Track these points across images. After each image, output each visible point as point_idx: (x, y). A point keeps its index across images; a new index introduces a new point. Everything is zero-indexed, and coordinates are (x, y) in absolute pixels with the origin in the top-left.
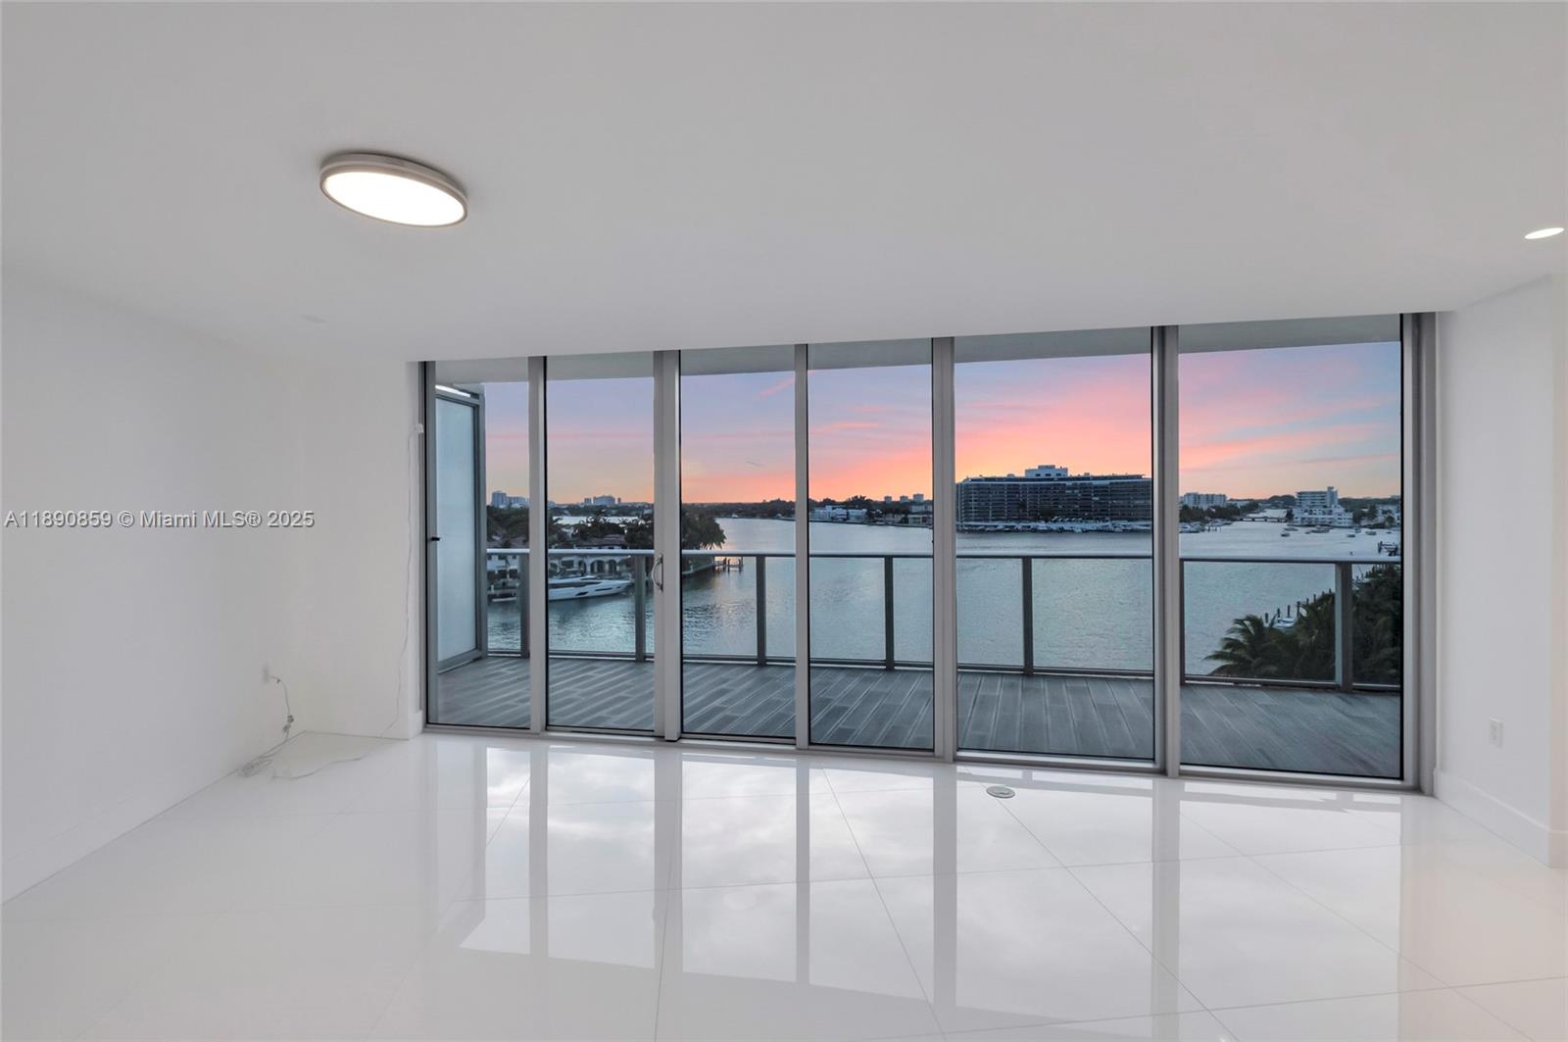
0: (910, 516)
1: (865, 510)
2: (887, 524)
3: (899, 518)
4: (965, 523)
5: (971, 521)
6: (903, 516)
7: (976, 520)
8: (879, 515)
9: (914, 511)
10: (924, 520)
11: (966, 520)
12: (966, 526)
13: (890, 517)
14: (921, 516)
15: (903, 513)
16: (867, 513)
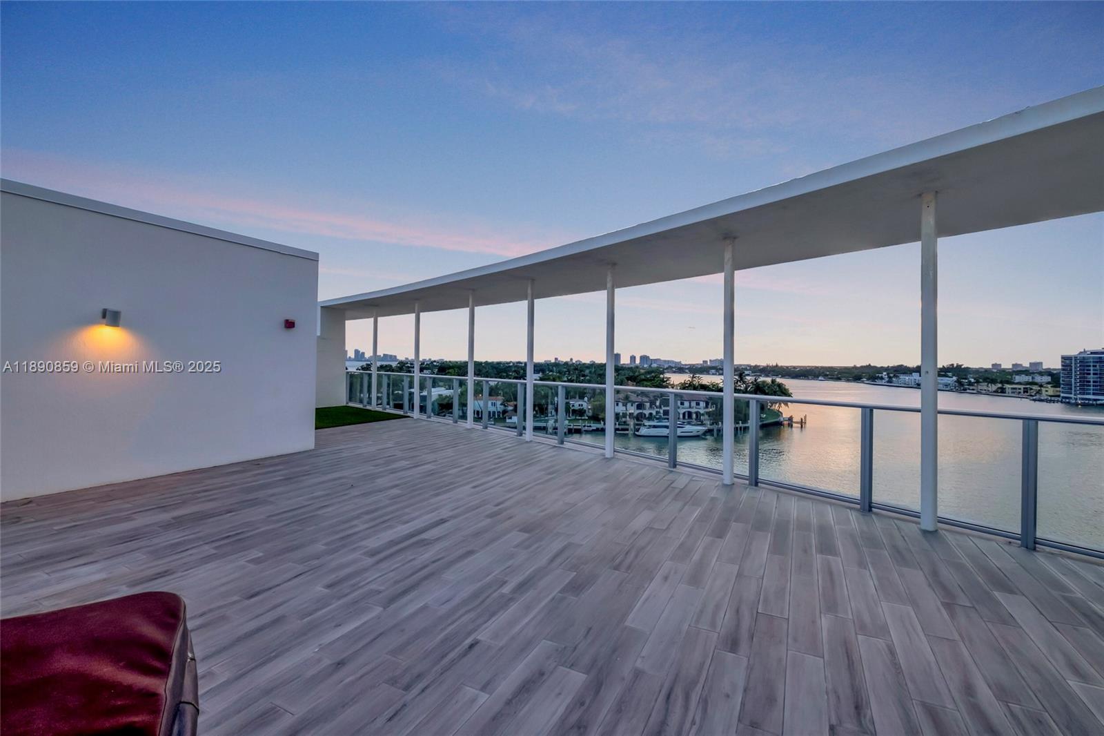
0: (1007, 386)
1: (955, 378)
2: (979, 393)
3: (994, 387)
4: (1079, 396)
5: (1089, 394)
6: (1000, 385)
7: (1094, 394)
8: (970, 384)
9: (1016, 381)
10: (1026, 391)
11: (1080, 393)
12: (1083, 399)
13: (983, 386)
14: (1022, 387)
15: (1001, 382)
16: (957, 381)
